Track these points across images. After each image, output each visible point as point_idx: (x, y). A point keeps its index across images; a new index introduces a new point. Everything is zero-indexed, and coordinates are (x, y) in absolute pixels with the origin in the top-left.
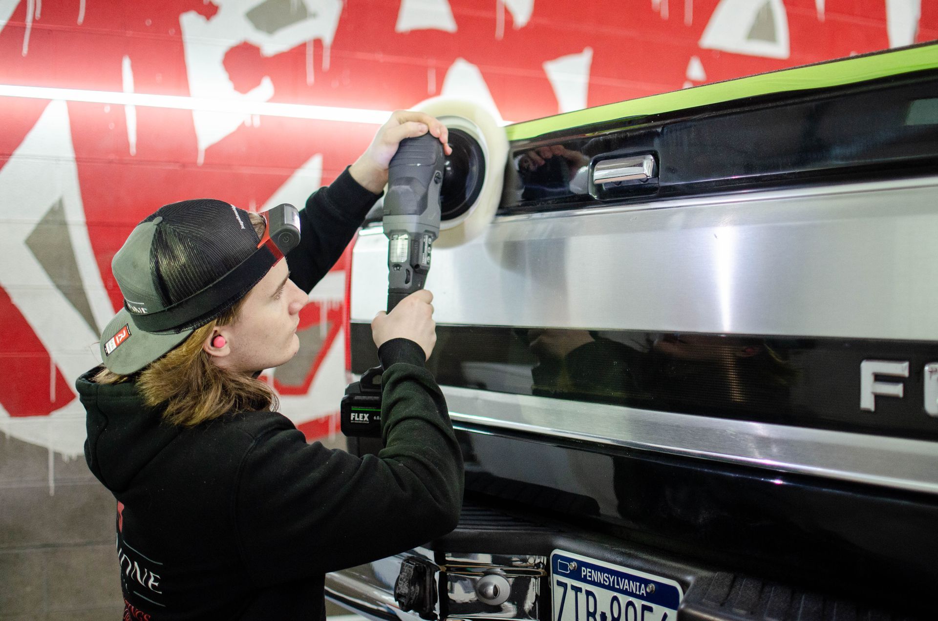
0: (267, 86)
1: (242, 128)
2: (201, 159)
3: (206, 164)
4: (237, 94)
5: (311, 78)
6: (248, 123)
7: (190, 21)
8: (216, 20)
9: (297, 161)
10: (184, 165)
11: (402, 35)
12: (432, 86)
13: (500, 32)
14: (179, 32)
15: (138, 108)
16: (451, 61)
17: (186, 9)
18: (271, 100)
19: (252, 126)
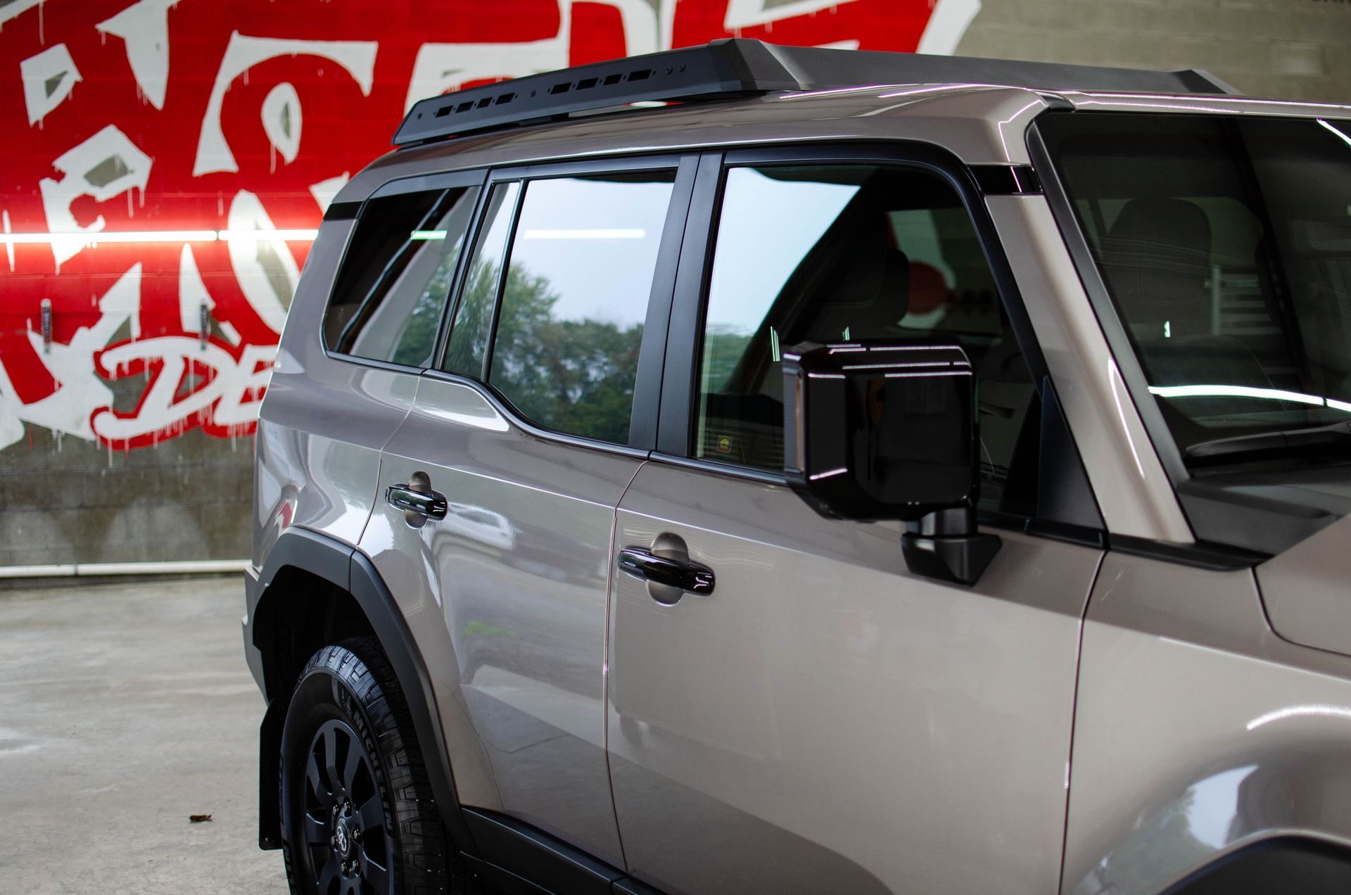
0: (100, 222)
1: (85, 251)
2: (58, 271)
3: (60, 274)
4: (80, 229)
5: (131, 213)
6: (89, 246)
7: (46, 185)
8: (64, 182)
9: (126, 267)
10: (46, 275)
11: (197, 178)
12: (221, 211)
13: (273, 168)
14: (39, 192)
15: (15, 245)
16: (236, 191)
17: (43, 177)
18: (104, 230)
19: (92, 247)
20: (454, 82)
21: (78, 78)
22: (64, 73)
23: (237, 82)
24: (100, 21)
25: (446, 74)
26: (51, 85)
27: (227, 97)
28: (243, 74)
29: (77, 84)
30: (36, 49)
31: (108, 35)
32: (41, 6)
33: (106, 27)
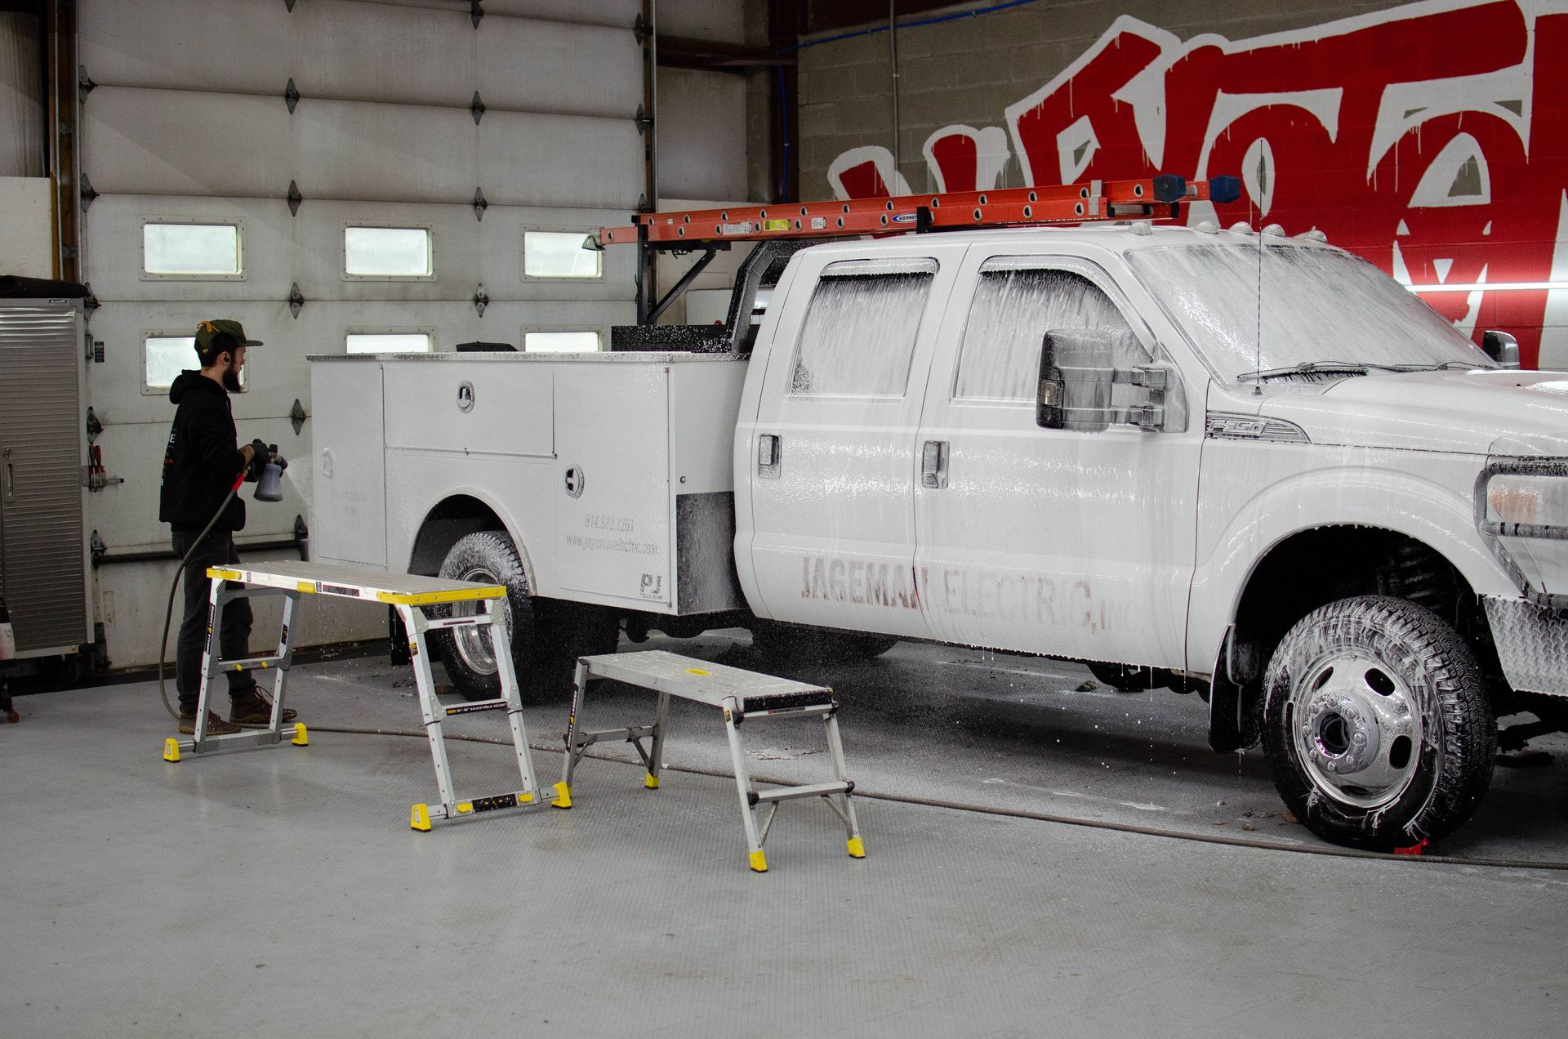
20: (1417, 121)
21: (1099, 147)
22: (1089, 142)
23: (1221, 139)
24: (1114, 91)
25: (1408, 114)
26: (1079, 154)
27: (1213, 153)
28: (1226, 131)
29: (1097, 150)
30: (1067, 122)
31: (1120, 102)
32: (1071, 81)
33: (1118, 95)
